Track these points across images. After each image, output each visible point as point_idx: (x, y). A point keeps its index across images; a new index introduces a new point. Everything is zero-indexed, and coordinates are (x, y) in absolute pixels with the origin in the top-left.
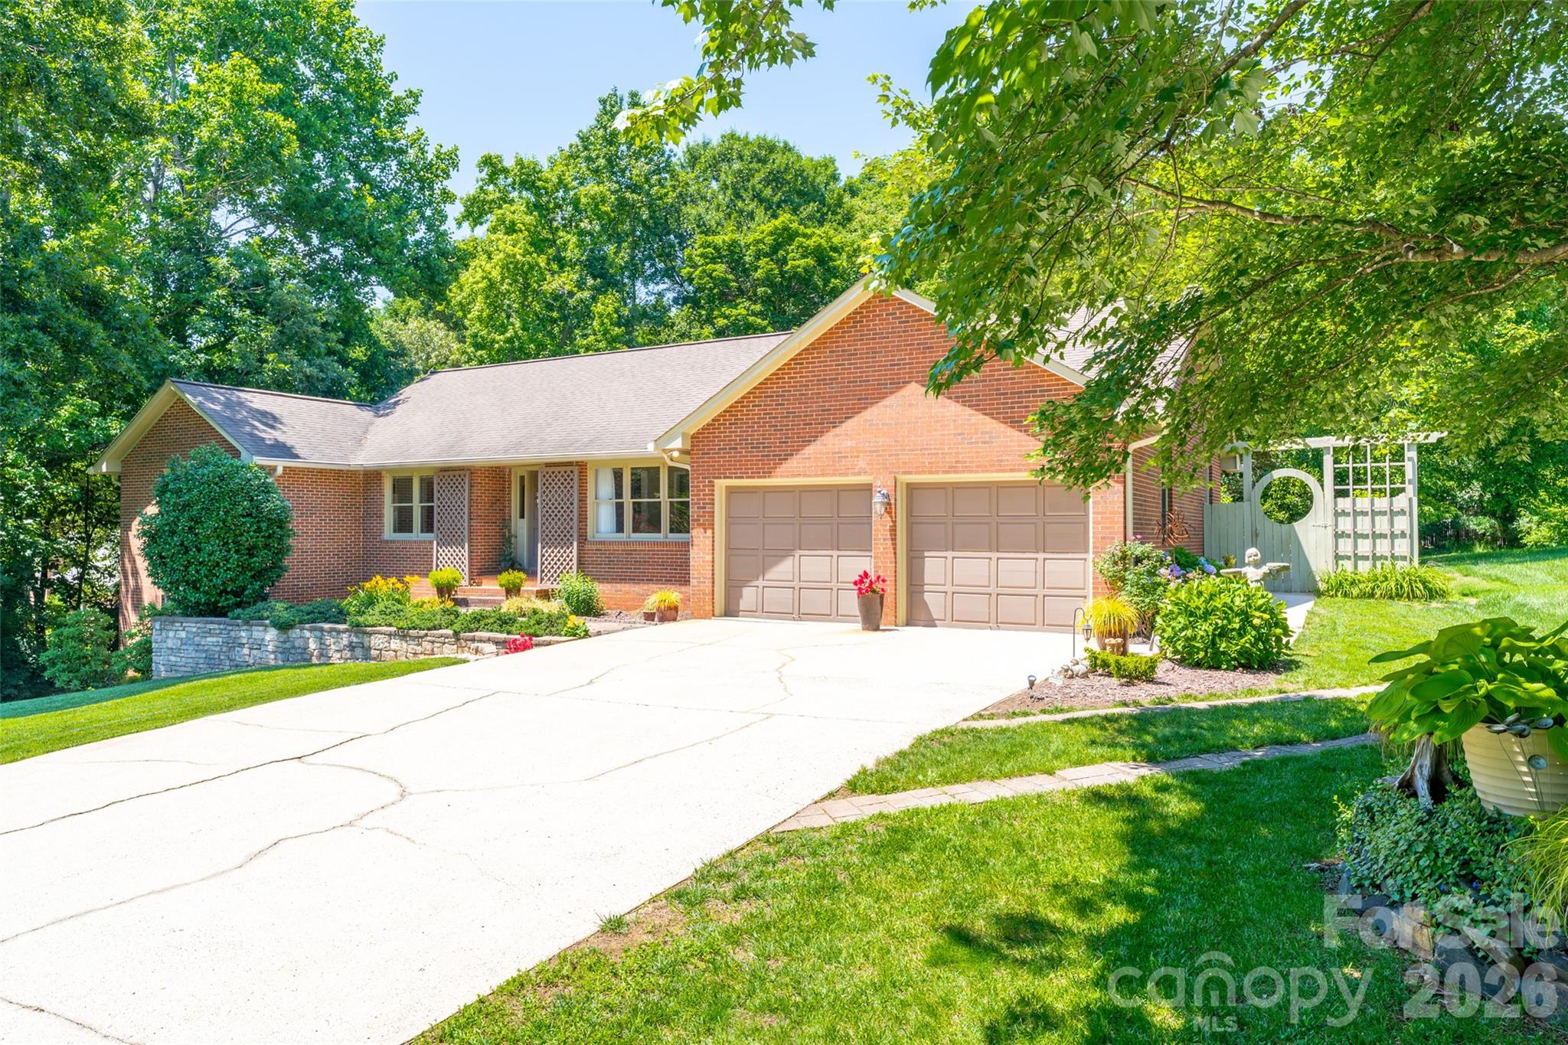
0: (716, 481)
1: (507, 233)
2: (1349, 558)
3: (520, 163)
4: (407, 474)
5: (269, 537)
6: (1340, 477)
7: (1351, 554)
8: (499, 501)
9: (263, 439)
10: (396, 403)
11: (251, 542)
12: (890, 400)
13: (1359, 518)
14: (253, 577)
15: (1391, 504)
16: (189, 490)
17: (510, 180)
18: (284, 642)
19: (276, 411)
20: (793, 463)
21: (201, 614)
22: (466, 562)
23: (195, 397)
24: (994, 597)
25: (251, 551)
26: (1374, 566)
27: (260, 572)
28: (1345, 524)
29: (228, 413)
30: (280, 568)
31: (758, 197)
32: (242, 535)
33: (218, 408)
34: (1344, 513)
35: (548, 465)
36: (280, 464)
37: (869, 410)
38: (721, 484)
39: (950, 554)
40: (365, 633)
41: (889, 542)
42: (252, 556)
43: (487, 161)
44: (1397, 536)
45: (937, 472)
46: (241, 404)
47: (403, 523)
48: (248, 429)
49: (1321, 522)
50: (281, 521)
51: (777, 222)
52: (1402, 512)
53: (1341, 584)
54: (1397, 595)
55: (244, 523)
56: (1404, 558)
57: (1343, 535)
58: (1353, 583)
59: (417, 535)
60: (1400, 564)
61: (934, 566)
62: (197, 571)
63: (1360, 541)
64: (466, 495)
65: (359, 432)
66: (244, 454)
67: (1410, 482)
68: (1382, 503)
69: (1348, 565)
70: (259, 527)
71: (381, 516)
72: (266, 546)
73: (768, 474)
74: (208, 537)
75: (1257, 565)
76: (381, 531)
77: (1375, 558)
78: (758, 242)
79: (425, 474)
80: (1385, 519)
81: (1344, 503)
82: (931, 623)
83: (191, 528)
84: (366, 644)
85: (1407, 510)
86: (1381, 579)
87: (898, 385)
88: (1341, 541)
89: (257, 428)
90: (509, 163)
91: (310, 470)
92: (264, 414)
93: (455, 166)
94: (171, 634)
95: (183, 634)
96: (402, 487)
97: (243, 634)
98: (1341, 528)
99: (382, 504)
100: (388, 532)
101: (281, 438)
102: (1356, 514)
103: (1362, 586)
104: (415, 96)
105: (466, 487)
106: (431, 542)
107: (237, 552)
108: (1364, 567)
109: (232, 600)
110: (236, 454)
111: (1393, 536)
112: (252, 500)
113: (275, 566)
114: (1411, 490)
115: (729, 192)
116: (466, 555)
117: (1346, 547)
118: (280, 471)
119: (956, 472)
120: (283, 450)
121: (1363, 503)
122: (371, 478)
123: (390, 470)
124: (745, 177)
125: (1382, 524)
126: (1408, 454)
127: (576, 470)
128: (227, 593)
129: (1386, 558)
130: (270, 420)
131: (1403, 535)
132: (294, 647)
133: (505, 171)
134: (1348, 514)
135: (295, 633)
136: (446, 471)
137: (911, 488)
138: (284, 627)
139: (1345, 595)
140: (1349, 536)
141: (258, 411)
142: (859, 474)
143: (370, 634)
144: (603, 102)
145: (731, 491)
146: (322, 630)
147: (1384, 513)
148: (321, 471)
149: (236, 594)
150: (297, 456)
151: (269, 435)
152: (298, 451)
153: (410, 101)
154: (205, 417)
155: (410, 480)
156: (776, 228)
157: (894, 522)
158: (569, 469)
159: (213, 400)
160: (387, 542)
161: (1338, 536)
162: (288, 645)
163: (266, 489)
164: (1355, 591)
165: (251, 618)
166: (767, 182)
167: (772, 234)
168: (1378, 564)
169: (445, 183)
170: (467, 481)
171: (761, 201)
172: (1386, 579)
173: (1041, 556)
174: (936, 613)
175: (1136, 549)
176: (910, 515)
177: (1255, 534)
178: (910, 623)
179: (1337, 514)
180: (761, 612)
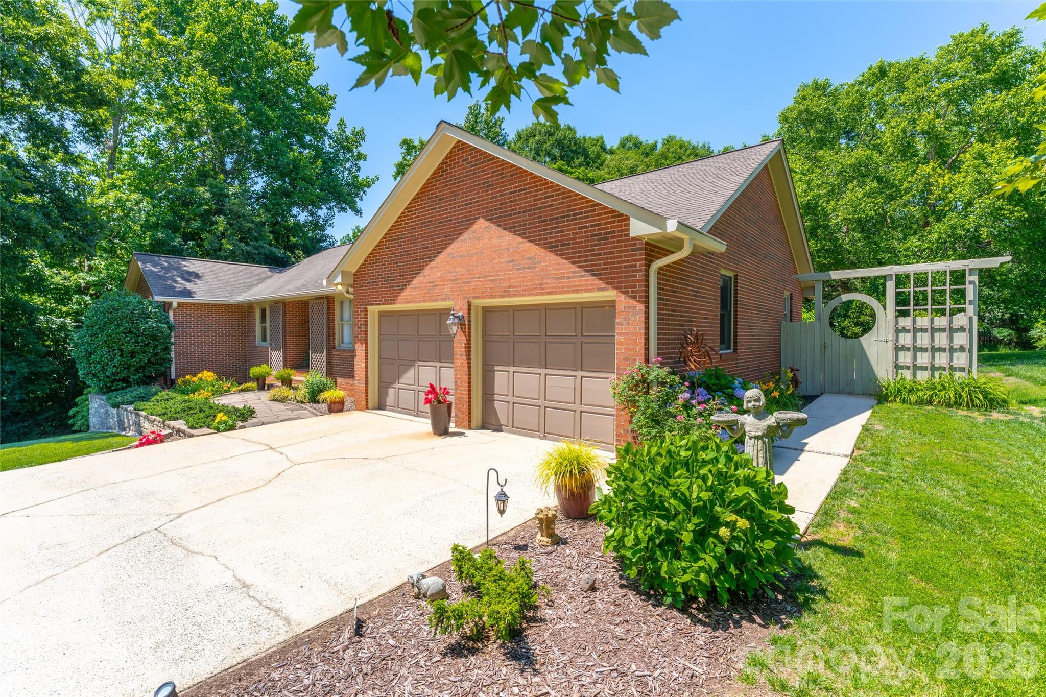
0: (369, 307)
2: (908, 368)
4: (264, 306)
6: (902, 300)
7: (910, 365)
9: (175, 287)
12: (465, 236)
13: (919, 335)
15: (951, 322)
18: (118, 416)
20: (407, 293)
22: (283, 361)
24: (543, 408)
26: (933, 376)
28: (906, 339)
29: (163, 273)
32: (123, 344)
34: (904, 330)
35: (316, 298)
36: (177, 301)
37: (452, 246)
38: (374, 310)
39: (511, 369)
41: (465, 357)
43: (405, 142)
44: (955, 351)
45: (495, 297)
46: (176, 267)
49: (883, 338)
50: (154, 336)
52: (962, 329)
53: (899, 390)
54: (956, 402)
55: (125, 337)
56: (962, 370)
57: (904, 348)
58: (911, 391)
59: (268, 343)
60: (957, 374)
61: (501, 377)
63: (919, 354)
64: (281, 319)
66: (153, 295)
67: (971, 303)
68: (941, 321)
69: (908, 375)
71: (255, 331)
73: (393, 301)
76: (254, 340)
77: (933, 368)
80: (944, 336)
81: (906, 322)
82: (498, 429)
84: (139, 423)
85: (967, 327)
86: (939, 387)
87: (471, 222)
88: (901, 354)
89: (176, 282)
92: (191, 273)
97: (109, 408)
98: (901, 342)
99: (255, 324)
100: (258, 342)
102: (916, 330)
103: (920, 393)
105: (281, 314)
106: (269, 348)
108: (922, 376)
110: (150, 294)
111: (952, 350)
112: (133, 323)
114: (971, 310)
115: (533, 152)
116: (282, 356)
117: (905, 358)
118: (175, 305)
119: (509, 296)
121: (923, 321)
122: (248, 307)
124: (540, 143)
125: (941, 340)
126: (969, 278)
129: (944, 369)
130: (193, 276)
131: (962, 349)
133: (414, 147)
134: (909, 331)
136: (275, 304)
137: (487, 310)
139: (904, 401)
140: (908, 349)
141: (186, 271)
142: (445, 299)
144: (470, 108)
145: (382, 314)
146: (127, 410)
147: (944, 330)
148: (215, 305)
150: (192, 296)
152: (196, 294)
154: (144, 275)
157: (469, 340)
158: (322, 301)
160: (257, 347)
161: (898, 349)
164: (913, 398)
168: (937, 374)
170: (282, 310)
172: (945, 388)
173: (579, 374)
174: (503, 421)
175: (657, 372)
176: (485, 334)
177: (824, 347)
178: (484, 427)
179: (898, 331)
180: (398, 408)
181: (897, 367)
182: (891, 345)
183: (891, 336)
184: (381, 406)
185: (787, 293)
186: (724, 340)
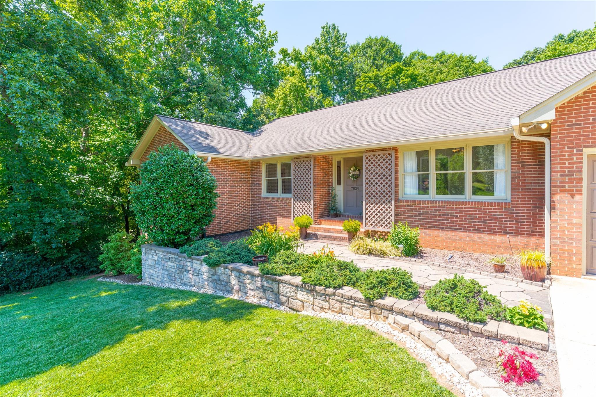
0: (585, 150)
1: (291, 76)
3: (295, 50)
4: (274, 162)
5: (204, 198)
8: (327, 175)
9: (201, 144)
10: (262, 132)
11: (193, 202)
14: (195, 223)
16: (157, 170)
17: (290, 58)
18: (213, 275)
19: (208, 132)
21: (166, 245)
22: (312, 211)
23: (168, 123)
25: (193, 207)
27: (199, 219)
29: (185, 131)
30: (211, 216)
31: (383, 58)
32: (187, 198)
33: (179, 128)
35: (368, 151)
36: (210, 156)
38: (586, 153)
40: (275, 281)
42: (194, 210)
46: (191, 128)
47: (272, 188)
48: (194, 139)
50: (210, 188)
51: (395, 65)
55: (189, 190)
59: (280, 194)
62: (162, 221)
64: (312, 171)
65: (247, 143)
66: (191, 150)
70: (197, 193)
71: (260, 185)
72: (202, 204)
74: (167, 199)
76: (260, 192)
78: (387, 74)
79: (284, 162)
83: (157, 194)
84: (276, 290)
89: (199, 139)
90: (290, 51)
91: (225, 160)
92: (203, 133)
93: (276, 40)
94: (150, 256)
95: (156, 258)
96: (271, 169)
97: (189, 264)
99: (261, 178)
100: (264, 193)
101: (211, 144)
104: (261, 7)
105: (312, 167)
106: (291, 199)
107: (185, 208)
109: (183, 237)
110: (186, 150)
112: (193, 176)
113: (206, 216)
115: (372, 58)
116: (312, 207)
118: (210, 160)
120: (212, 149)
122: (255, 164)
123: (264, 159)
124: (377, 52)
127: (393, 153)
128: (180, 234)
130: (206, 136)
132: (219, 280)
133: (289, 54)
135: (221, 270)
136: (299, 159)
138: (213, 265)
141: (199, 131)
143: (279, 282)
144: (323, 28)
145: (593, 159)
146: (240, 271)
148: (231, 161)
149: (185, 233)
150: (219, 152)
151: (205, 142)
152: (220, 150)
153: (260, 9)
154: (172, 132)
155: (276, 165)
156: (395, 68)
158: (387, 152)
159: (177, 125)
160: (264, 198)
162: (215, 277)
163: (202, 170)
165: (192, 254)
166: (386, 52)
167: (393, 70)
169: (272, 48)
170: (312, 163)
171: (385, 60)
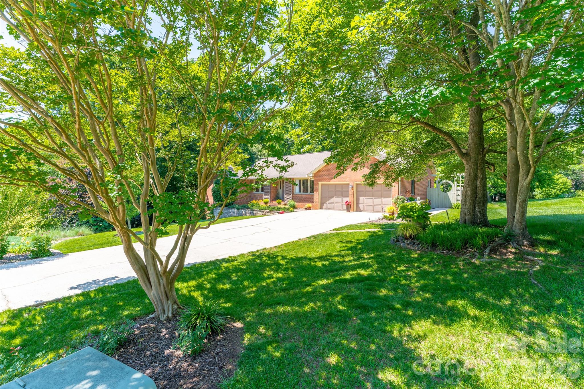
6: (458, 182)
7: (460, 199)
8: (276, 186)
18: (238, 212)
22: (270, 198)
24: (373, 206)
28: (459, 193)
36: (235, 178)
38: (320, 183)
39: (365, 198)
40: (253, 210)
41: (352, 195)
53: (457, 206)
59: (260, 192)
61: (361, 200)
69: (459, 202)
73: (329, 181)
75: (419, 200)
81: (459, 188)
82: (361, 211)
84: (253, 212)
95: (219, 210)
97: (231, 210)
100: (254, 192)
106: (263, 194)
116: (270, 196)
127: (292, 180)
132: (240, 213)
135: (240, 210)
137: (357, 184)
138: (238, 209)
142: (347, 182)
145: (322, 185)
146: (245, 210)
157: (354, 191)
160: (255, 194)
161: (457, 195)
165: (232, 208)
173: (382, 198)
174: (362, 209)
175: (400, 197)
176: (357, 190)
177: (439, 195)
178: (356, 211)
179: (457, 191)
180: (327, 208)
181: (457, 200)
182: (455, 194)
183: (456, 192)
184: (321, 208)
185: (429, 180)
186: (412, 192)
